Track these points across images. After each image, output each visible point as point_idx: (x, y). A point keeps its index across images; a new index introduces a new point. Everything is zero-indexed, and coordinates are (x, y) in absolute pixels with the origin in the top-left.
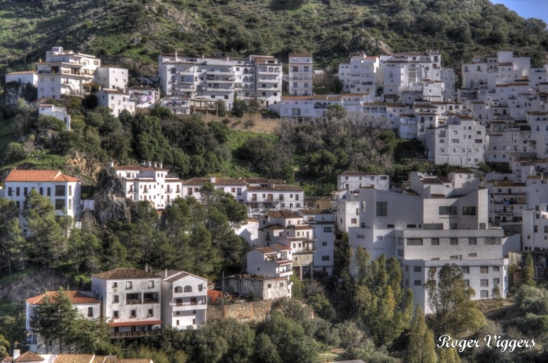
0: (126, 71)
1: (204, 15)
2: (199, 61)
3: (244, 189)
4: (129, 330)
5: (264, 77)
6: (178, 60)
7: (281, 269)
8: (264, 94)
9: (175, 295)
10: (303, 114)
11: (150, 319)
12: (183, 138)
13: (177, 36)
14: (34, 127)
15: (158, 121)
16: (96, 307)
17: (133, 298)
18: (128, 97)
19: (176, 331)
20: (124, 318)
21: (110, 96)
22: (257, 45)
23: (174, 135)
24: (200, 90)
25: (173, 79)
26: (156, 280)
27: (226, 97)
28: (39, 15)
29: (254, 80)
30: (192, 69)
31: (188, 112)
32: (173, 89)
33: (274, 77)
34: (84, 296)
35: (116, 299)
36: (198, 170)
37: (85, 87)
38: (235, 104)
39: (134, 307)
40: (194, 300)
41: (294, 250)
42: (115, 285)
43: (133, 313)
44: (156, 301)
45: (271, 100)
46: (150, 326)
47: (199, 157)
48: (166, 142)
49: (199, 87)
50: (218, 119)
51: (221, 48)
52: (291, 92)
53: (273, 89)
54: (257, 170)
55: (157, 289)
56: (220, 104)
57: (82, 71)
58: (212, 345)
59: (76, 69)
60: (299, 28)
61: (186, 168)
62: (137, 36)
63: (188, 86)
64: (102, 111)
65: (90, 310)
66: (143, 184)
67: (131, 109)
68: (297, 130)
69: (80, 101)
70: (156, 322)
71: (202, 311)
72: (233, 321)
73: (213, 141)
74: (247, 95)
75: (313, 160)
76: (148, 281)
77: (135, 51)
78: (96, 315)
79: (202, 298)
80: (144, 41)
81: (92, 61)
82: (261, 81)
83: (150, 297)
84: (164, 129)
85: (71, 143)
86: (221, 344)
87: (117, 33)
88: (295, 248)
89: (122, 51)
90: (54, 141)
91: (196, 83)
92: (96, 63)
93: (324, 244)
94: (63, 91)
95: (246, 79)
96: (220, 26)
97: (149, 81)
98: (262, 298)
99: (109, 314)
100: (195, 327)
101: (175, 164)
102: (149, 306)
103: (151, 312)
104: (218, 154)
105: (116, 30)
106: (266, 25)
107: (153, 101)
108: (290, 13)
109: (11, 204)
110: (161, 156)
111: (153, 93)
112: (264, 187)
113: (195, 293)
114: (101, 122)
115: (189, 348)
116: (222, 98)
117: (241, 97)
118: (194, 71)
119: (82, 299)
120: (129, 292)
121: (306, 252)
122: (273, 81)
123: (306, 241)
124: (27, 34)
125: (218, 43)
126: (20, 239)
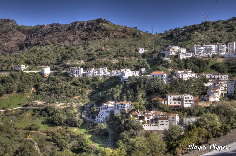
0: (186, 49)
1: (208, 35)
2: (203, 45)
3: (211, 75)
4: (174, 107)
5: (221, 48)
6: (198, 46)
7: (216, 94)
8: (221, 52)
9: (185, 99)
10: (231, 57)
11: (179, 105)
12: (198, 64)
13: (200, 40)
14: (162, 63)
15: (192, 60)
16: (166, 102)
17: (175, 100)
18: (185, 55)
19: (185, 107)
20: (173, 104)
21: (180, 55)
22: (221, 41)
23: (195, 63)
24: (204, 52)
25: (197, 50)
26: (180, 96)
27: (210, 54)
28: (172, 39)
29: (218, 49)
30: (201, 48)
31: (200, 58)
32: (197, 52)
33: (224, 48)
34: (163, 99)
35: (171, 100)
36: (201, 71)
37: (176, 53)
38: (213, 55)
39: (175, 102)
40: (190, 101)
41: (221, 90)
42: (170, 97)
43: (175, 103)
44: (180, 101)
45: (223, 54)
46: (179, 106)
47: (201, 68)
48: (193, 65)
49: (203, 52)
50: (207, 59)
51: (211, 42)
52: (228, 51)
53: (223, 51)
54: (217, 71)
55: (180, 98)
56: (209, 55)
57: (175, 50)
58: (194, 111)
59: (173, 49)
60: (233, 36)
61: (198, 71)
62: (190, 41)
63: (201, 51)
64: (178, 58)
65: (165, 102)
66: (184, 74)
67: (185, 57)
68: (228, 60)
69: (174, 56)
70: (181, 105)
71: (192, 103)
72: (200, 106)
73: (205, 64)
74: (216, 53)
75: (232, 68)
76: (178, 96)
77: (189, 45)
78: (166, 103)
79: (192, 100)
80: (192, 42)
81: (177, 47)
82: (220, 49)
83: (179, 100)
84: (193, 62)
85: (169, 65)
86: (196, 111)
87: (186, 41)
88: (222, 89)
89: (186, 45)
90: (166, 65)
91: (203, 51)
92: (178, 48)
93: (231, 88)
94: (170, 54)
95: (216, 49)
96: (212, 37)
97: (191, 51)
98: (209, 101)
99: (169, 103)
100: (190, 107)
101: (195, 70)
102: (179, 102)
103: (179, 103)
104: (206, 67)
105: (186, 40)
106: (224, 36)
107: (191, 56)
108: (231, 32)
109: (152, 79)
110: (191, 68)
111: (192, 54)
112: (217, 74)
113: (190, 99)
114: (178, 61)
115: (188, 112)
116: (209, 54)
117: (215, 53)
118: (202, 48)
119: (163, 100)
120: (174, 98)
121: (225, 90)
122: (223, 49)
123: (225, 87)
124: (169, 43)
125: (211, 41)
126: (153, 86)
